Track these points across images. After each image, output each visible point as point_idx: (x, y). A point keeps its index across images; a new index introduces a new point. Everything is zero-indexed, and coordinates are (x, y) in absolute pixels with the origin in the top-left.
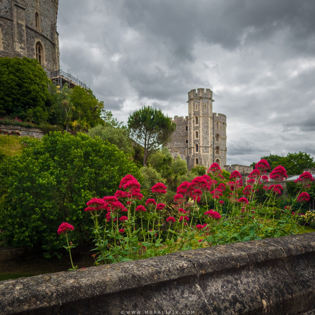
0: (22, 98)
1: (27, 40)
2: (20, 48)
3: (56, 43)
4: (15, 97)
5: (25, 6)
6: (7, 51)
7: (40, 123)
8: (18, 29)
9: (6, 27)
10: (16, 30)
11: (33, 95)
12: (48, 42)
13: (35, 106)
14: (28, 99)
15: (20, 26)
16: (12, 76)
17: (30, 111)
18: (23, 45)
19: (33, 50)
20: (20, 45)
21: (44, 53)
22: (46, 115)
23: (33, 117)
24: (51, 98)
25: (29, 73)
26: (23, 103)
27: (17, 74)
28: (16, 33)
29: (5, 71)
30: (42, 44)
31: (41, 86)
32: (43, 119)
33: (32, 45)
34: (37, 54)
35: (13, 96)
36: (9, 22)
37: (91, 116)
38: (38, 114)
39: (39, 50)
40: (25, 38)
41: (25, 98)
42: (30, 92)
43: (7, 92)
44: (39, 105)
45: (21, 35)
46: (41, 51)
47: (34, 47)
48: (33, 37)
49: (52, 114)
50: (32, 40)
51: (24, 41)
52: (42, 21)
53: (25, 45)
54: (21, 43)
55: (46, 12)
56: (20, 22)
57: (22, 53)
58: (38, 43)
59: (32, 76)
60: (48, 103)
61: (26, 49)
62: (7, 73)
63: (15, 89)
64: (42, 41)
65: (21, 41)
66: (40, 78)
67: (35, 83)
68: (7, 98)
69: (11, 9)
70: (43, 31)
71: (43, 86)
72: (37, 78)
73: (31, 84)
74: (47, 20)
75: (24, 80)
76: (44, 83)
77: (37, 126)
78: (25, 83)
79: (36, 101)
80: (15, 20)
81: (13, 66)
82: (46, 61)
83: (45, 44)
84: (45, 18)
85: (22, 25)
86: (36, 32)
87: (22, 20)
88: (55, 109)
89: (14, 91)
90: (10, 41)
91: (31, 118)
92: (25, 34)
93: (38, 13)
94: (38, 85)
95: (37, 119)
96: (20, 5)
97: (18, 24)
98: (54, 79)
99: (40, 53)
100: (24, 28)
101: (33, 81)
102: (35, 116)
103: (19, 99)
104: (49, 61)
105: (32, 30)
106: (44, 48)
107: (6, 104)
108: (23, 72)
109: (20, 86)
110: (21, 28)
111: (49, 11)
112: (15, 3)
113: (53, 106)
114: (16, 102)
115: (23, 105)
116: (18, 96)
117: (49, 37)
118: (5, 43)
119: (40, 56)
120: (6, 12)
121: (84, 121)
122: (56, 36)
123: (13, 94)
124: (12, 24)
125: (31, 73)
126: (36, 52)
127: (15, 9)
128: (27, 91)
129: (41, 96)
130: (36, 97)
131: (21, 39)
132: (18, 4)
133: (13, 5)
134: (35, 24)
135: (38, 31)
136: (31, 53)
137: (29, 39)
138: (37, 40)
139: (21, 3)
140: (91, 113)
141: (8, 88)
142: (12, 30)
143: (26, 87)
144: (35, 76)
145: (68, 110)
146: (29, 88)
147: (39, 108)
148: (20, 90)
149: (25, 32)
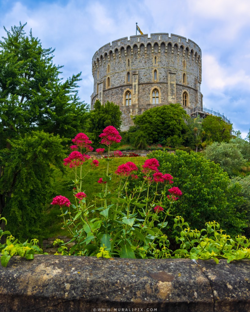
0: (164, 131)
1: (177, 92)
2: (172, 99)
3: (198, 89)
4: (160, 131)
5: (176, 72)
6: (163, 103)
7: (175, 146)
8: (171, 87)
9: (163, 88)
10: (169, 88)
11: (171, 128)
12: (192, 90)
13: (173, 135)
14: (168, 131)
15: (172, 85)
16: (158, 118)
17: (169, 139)
18: (173, 97)
19: (180, 98)
20: (171, 97)
21: (189, 98)
22: (181, 140)
23: (171, 142)
24: (186, 128)
25: (170, 114)
26: (165, 134)
27: (162, 116)
28: (169, 90)
29: (155, 115)
30: (188, 92)
31: (178, 121)
32: (178, 143)
33: (180, 95)
34: (183, 100)
35: (158, 131)
36: (165, 84)
37: (220, 137)
38: (174, 140)
39: (185, 97)
40: (175, 92)
41: (166, 131)
42: (169, 126)
43: (154, 129)
44: (176, 134)
45: (172, 90)
46: (187, 97)
47: (182, 96)
48: (181, 90)
49: (186, 139)
50: (181, 91)
51: (174, 94)
52: (188, 78)
53: (175, 96)
54: (172, 95)
55: (191, 71)
56: (172, 82)
57: (173, 102)
58: (185, 93)
59: (172, 115)
60: (183, 132)
61: (176, 99)
62: (155, 116)
63: (160, 126)
64: (187, 91)
65: (172, 94)
66: (178, 116)
67: (174, 119)
68: (155, 133)
69: (167, 76)
70: (188, 84)
71: (180, 120)
72: (176, 116)
73: (170, 120)
74: (191, 76)
75: (166, 119)
76: (180, 118)
77: (173, 149)
78: (166, 120)
79: (174, 132)
80: (169, 82)
81: (160, 112)
82: (190, 103)
83: (189, 92)
84: (190, 75)
85: (173, 84)
86: (183, 86)
87: (173, 81)
88: (189, 135)
89: (159, 127)
90: (166, 96)
91: (169, 143)
92: (175, 89)
93: (185, 73)
94: (176, 120)
95: (173, 144)
96: (173, 72)
97: (171, 84)
98: (193, 114)
99: (186, 98)
100: (175, 86)
101: (173, 118)
102: (172, 142)
103: (162, 132)
104: (192, 103)
105: (180, 85)
106: (189, 94)
107: (154, 137)
108: (166, 114)
109: (163, 123)
110: (173, 86)
111: (193, 70)
112: (169, 72)
113: (188, 133)
114: (160, 135)
115: (165, 135)
116: (162, 130)
117: (193, 87)
118: (162, 98)
119: (186, 101)
120: (164, 79)
121: (211, 141)
122: (198, 85)
123: (159, 129)
124: (167, 85)
125: (171, 113)
126: (183, 98)
127: (169, 75)
128: (167, 126)
129: (177, 127)
130: (174, 129)
131: (173, 93)
132: (171, 72)
133: (168, 73)
134: (183, 81)
135: (185, 85)
136: (179, 100)
137: (178, 92)
138: (183, 91)
139: (174, 70)
140: (220, 134)
141: (155, 126)
142: (167, 89)
143: (167, 123)
144: (175, 115)
145: (197, 135)
146: (169, 123)
147: (176, 136)
148: (163, 126)
149: (175, 88)
